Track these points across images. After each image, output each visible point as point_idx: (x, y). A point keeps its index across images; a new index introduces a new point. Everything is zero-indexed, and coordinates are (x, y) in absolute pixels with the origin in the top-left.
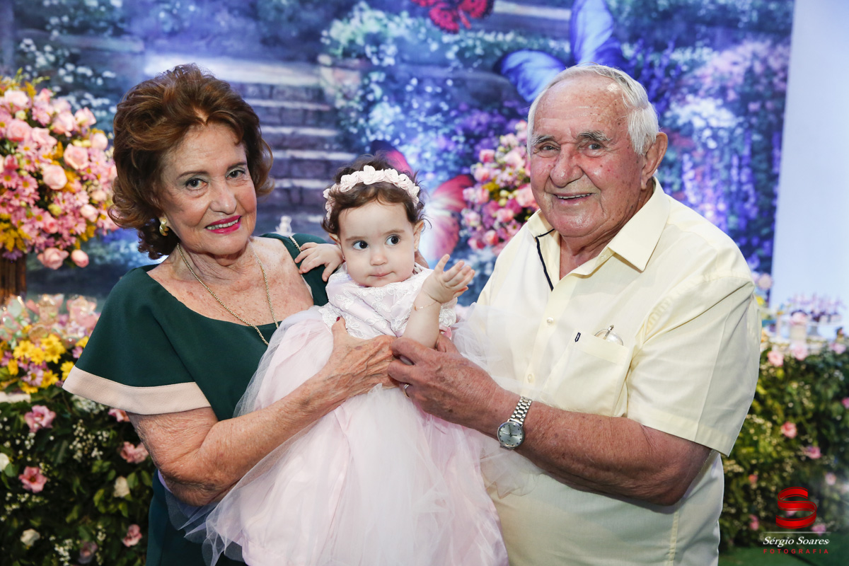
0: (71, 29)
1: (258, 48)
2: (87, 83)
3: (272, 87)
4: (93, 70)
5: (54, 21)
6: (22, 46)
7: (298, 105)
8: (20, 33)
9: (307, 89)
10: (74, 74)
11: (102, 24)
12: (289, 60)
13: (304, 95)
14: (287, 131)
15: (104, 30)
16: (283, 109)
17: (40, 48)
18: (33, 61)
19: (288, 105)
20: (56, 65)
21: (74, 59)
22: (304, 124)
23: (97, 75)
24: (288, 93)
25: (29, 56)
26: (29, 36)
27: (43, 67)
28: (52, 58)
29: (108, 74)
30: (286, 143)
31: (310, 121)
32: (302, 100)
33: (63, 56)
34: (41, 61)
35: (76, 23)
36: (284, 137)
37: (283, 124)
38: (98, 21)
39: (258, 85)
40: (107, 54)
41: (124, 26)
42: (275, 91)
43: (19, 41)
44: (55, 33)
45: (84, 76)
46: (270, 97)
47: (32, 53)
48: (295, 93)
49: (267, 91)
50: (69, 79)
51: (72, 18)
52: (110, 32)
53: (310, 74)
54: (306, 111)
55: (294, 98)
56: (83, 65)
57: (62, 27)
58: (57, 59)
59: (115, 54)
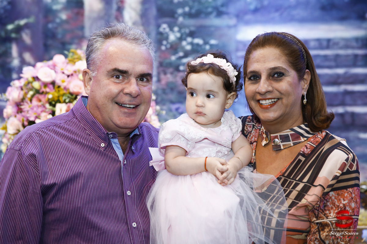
0: (190, 15)
1: (318, 13)
2: (199, 49)
3: (329, 40)
4: (204, 40)
5: (180, 11)
6: (161, 30)
7: (350, 52)
8: (160, 21)
9: (357, 39)
10: (192, 44)
11: (210, 10)
12: (342, 19)
13: (354, 44)
14: (340, 71)
15: (210, 13)
16: (337, 56)
17: (171, 29)
18: (167, 38)
19: (342, 52)
20: (181, 39)
21: (192, 34)
22: (355, 65)
23: (206, 43)
24: (342, 43)
25: (165, 35)
26: (165, 23)
27: (173, 42)
28: (178, 35)
29: (213, 42)
30: (340, 80)
31: (360, 63)
32: (353, 48)
33: (185, 33)
34: (172, 37)
35: (193, 11)
36: (338, 76)
37: (337, 66)
38: (207, 8)
39: (318, 40)
40: (212, 29)
41: (224, 9)
42: (331, 43)
43: (159, 26)
44: (181, 19)
45: (198, 45)
46: (328, 47)
47: (167, 33)
48: (347, 43)
49: (325, 44)
50: (189, 48)
51: (191, 8)
52: (214, 14)
53: (360, 28)
54: (356, 56)
55: (347, 47)
56: (197, 37)
57: (185, 15)
58: (182, 35)
59: (217, 28)
